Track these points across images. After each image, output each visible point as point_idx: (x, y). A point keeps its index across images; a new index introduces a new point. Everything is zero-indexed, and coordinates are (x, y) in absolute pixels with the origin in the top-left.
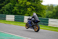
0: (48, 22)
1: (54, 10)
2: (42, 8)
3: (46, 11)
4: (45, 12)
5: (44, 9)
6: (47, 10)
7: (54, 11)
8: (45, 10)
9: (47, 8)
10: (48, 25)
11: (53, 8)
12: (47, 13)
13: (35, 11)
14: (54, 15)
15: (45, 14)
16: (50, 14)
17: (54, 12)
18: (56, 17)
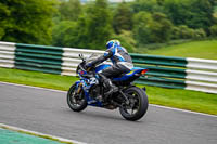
0: (62, 61)
1: (84, 15)
2: (38, 10)
3: (53, 20)
4: (49, 25)
5: (44, 13)
6: (57, 16)
7: (82, 20)
8: (48, 15)
9: (56, 9)
10: (61, 71)
11: (80, 10)
12: (55, 27)
13: (12, 20)
14: (85, 33)
15: (50, 29)
16: (69, 31)
17: (83, 25)
18: (91, 42)
